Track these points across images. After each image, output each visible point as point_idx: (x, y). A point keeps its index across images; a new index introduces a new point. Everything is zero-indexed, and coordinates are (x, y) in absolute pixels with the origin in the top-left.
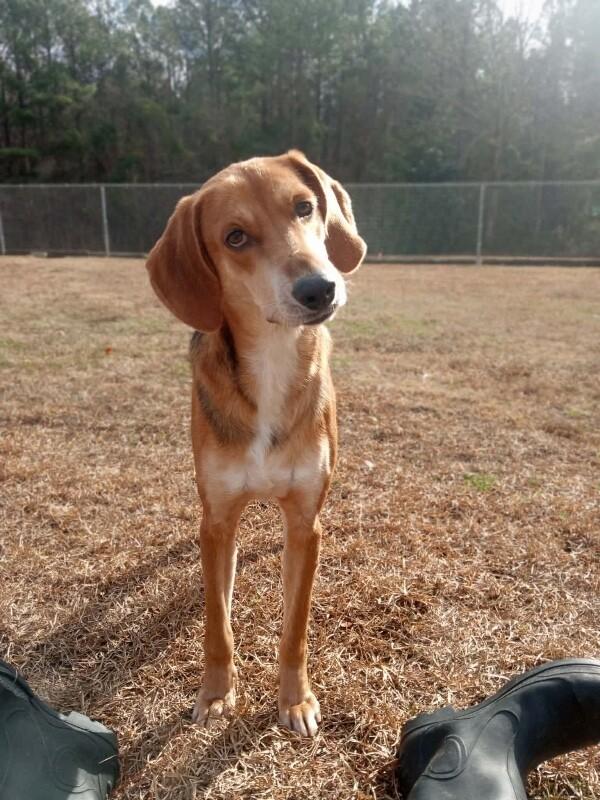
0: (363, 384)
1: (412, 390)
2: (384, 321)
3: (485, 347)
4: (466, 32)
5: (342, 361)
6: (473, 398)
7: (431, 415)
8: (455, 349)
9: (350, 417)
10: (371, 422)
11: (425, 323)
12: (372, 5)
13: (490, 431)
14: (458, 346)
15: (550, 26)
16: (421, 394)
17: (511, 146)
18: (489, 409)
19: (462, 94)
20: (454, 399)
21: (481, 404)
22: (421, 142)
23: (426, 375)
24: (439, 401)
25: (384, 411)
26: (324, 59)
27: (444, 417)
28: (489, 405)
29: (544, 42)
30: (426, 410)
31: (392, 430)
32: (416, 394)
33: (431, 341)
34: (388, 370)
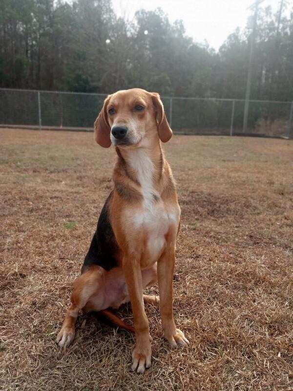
0: (29, 187)
1: (53, 189)
2: (52, 158)
3: (97, 169)
4: (100, 21)
5: (23, 177)
6: (81, 191)
7: (59, 199)
8: (82, 171)
9: (18, 203)
10: (29, 205)
11: (73, 159)
12: (52, 2)
13: (83, 205)
14: (84, 170)
15: (139, 23)
16: (57, 191)
17: (123, 78)
18: (86, 196)
19: (100, 51)
20: (72, 192)
21: (84, 194)
22: (80, 73)
23: (63, 182)
24: (64, 194)
25: (37, 199)
26: (29, 26)
27: (65, 200)
28: (86, 194)
29: (136, 30)
30: (58, 197)
31: (38, 207)
32: (55, 191)
33: (73, 167)
34: (46, 181)
